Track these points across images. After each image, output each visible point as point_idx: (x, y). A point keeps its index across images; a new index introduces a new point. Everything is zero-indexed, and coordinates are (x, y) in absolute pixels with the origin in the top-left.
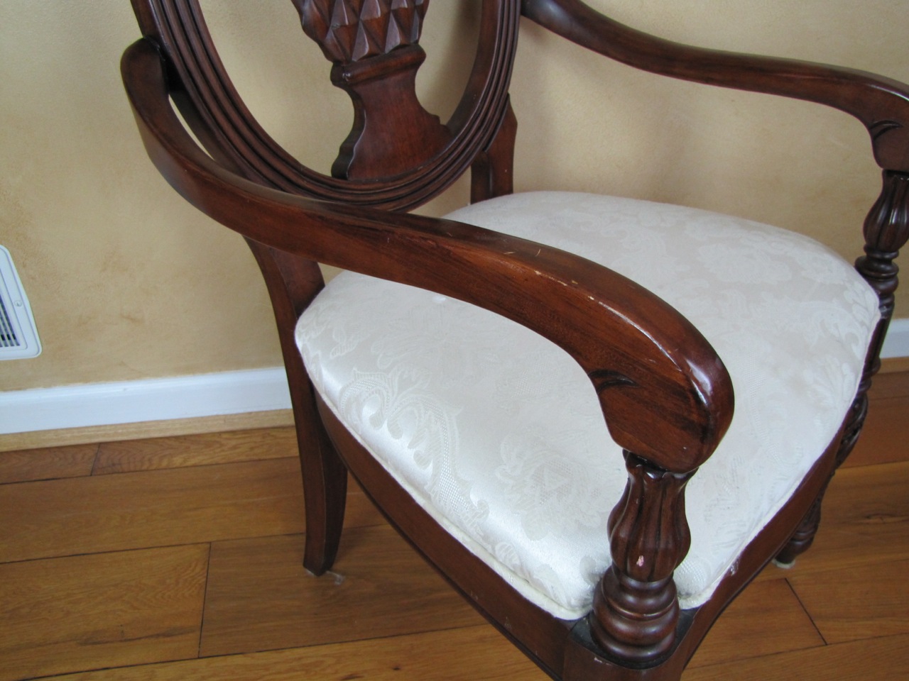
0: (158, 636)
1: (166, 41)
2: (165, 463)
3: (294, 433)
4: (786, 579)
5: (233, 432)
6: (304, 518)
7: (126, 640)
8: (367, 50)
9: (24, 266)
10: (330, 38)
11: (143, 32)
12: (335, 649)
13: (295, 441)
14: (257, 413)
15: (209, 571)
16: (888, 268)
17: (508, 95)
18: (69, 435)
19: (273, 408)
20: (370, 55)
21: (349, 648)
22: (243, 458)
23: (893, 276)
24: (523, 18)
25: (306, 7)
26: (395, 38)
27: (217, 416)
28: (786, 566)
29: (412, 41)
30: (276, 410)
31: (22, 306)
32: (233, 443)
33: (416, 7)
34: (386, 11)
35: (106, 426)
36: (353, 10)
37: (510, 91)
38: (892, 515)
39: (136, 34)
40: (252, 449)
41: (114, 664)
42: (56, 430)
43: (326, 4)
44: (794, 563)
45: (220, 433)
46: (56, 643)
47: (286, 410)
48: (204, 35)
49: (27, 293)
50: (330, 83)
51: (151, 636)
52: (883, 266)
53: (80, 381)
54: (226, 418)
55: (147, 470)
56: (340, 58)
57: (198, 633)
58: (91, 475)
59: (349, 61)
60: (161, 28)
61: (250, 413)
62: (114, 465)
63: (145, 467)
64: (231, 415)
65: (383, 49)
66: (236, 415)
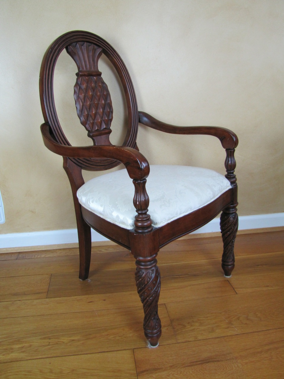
0: (35, 294)
1: (50, 123)
2: (39, 256)
3: (79, 249)
4: (228, 281)
5: (60, 249)
6: (79, 268)
7: (25, 295)
8: (96, 129)
9: (4, 195)
10: (87, 126)
11: (45, 121)
12: (87, 296)
13: (79, 251)
14: (68, 244)
15: (51, 280)
16: (233, 175)
17: (136, 143)
18: (10, 249)
19: (73, 242)
20: (97, 130)
21: (90, 296)
22: (63, 255)
23: (234, 177)
24: (139, 123)
25: (81, 118)
26: (104, 126)
27: (55, 244)
28: (228, 277)
29: (108, 128)
30: (74, 243)
31: (1, 207)
32: (60, 252)
33: (109, 119)
34: (101, 120)
35: (21, 247)
36: (93, 119)
37: (137, 141)
38: (266, 265)
39: (43, 122)
40: (66, 253)
41: (22, 299)
42: (6, 248)
43: (86, 117)
44: (231, 276)
45: (56, 250)
46: (6, 295)
47: (77, 243)
48: (58, 122)
49: (3, 202)
50: (87, 136)
51: (33, 294)
52: (231, 174)
53: (15, 232)
54: (58, 245)
55: (34, 258)
56: (89, 130)
57: (47, 293)
58: (16, 259)
59: (92, 131)
60: (49, 120)
61: (66, 244)
62: (23, 257)
63: (33, 257)
64: (60, 244)
65: (101, 129)
66: (61, 244)
